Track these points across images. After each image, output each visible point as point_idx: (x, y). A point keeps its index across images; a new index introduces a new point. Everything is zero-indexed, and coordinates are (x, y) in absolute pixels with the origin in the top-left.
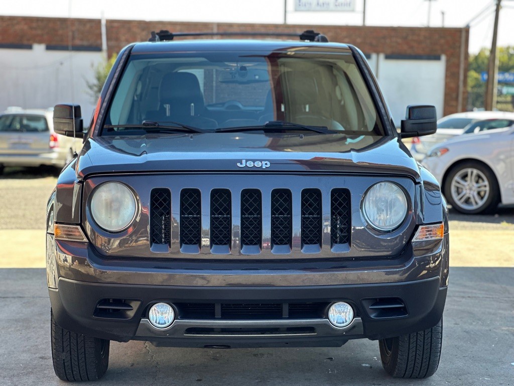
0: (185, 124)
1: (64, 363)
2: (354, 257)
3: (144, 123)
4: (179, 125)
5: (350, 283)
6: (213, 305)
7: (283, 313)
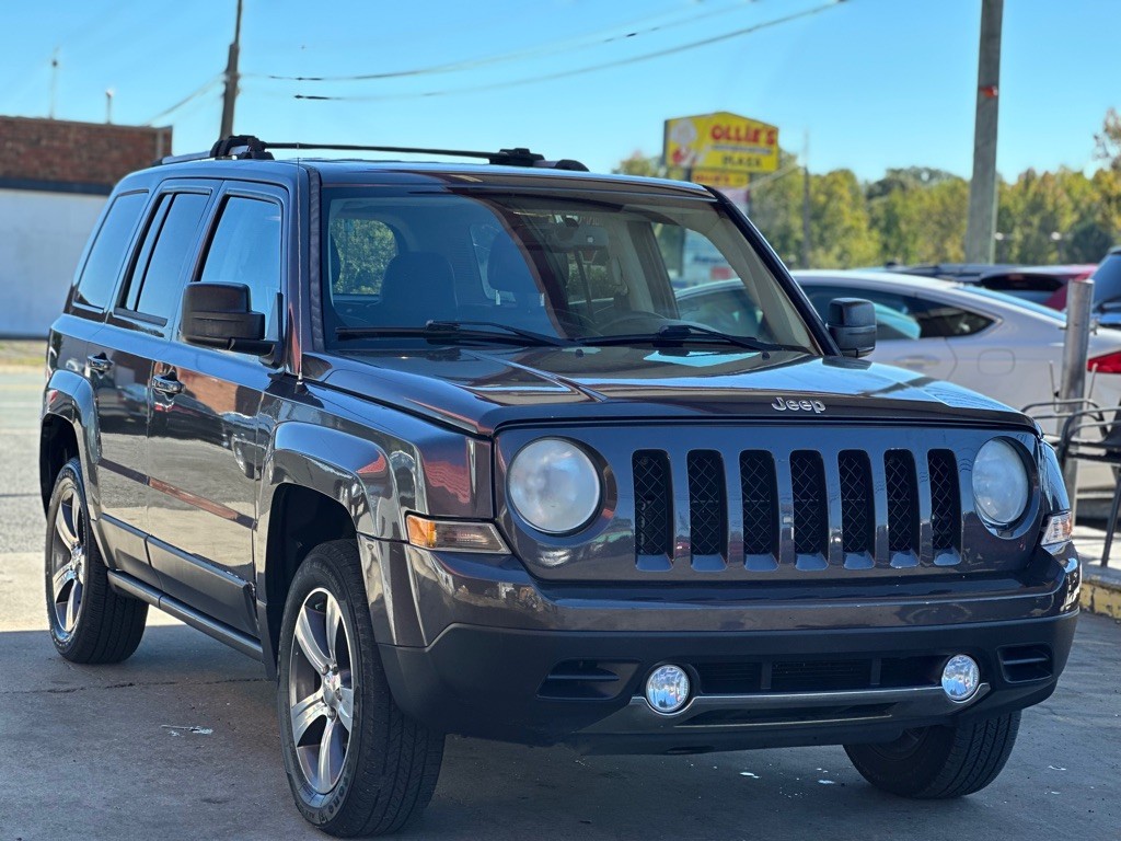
0: (523, 328)
1: (378, 797)
2: (964, 574)
3: (430, 325)
4: (507, 329)
6: (758, 665)
7: (872, 678)
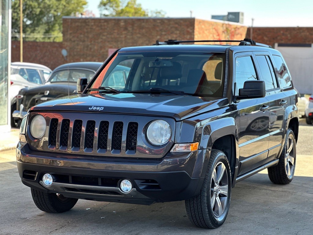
2: (138, 158)
5: (127, 170)
6: (68, 176)
7: (99, 183)
